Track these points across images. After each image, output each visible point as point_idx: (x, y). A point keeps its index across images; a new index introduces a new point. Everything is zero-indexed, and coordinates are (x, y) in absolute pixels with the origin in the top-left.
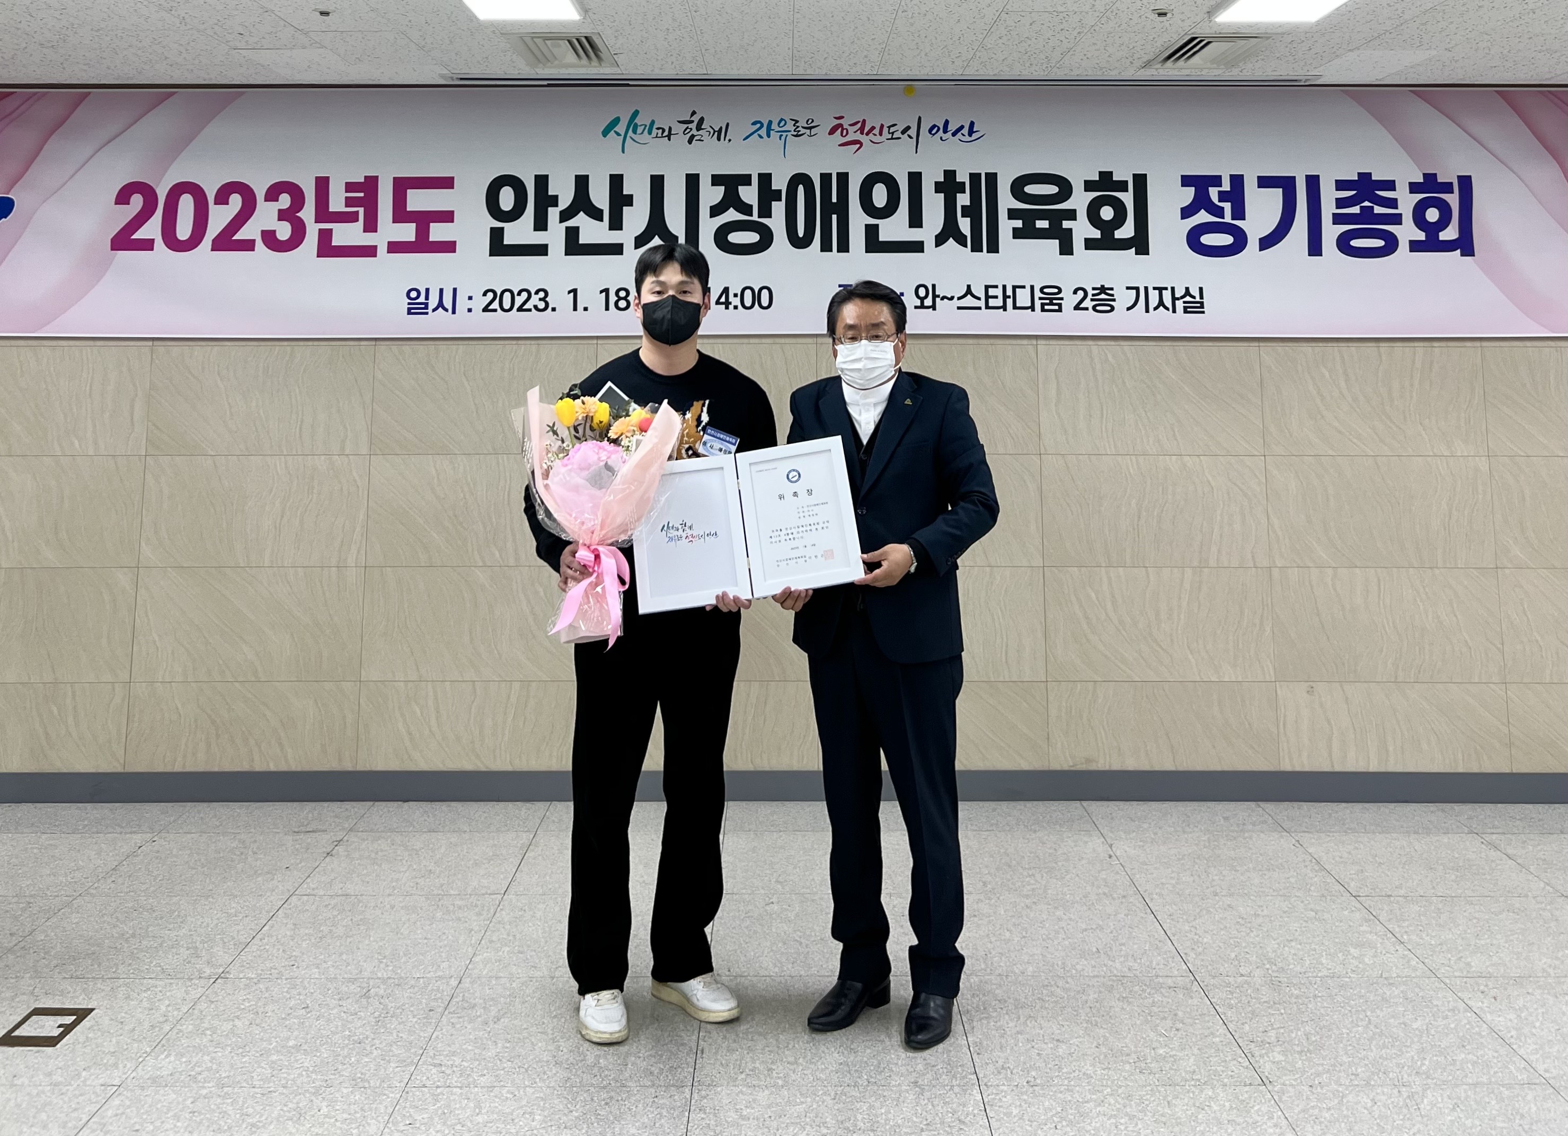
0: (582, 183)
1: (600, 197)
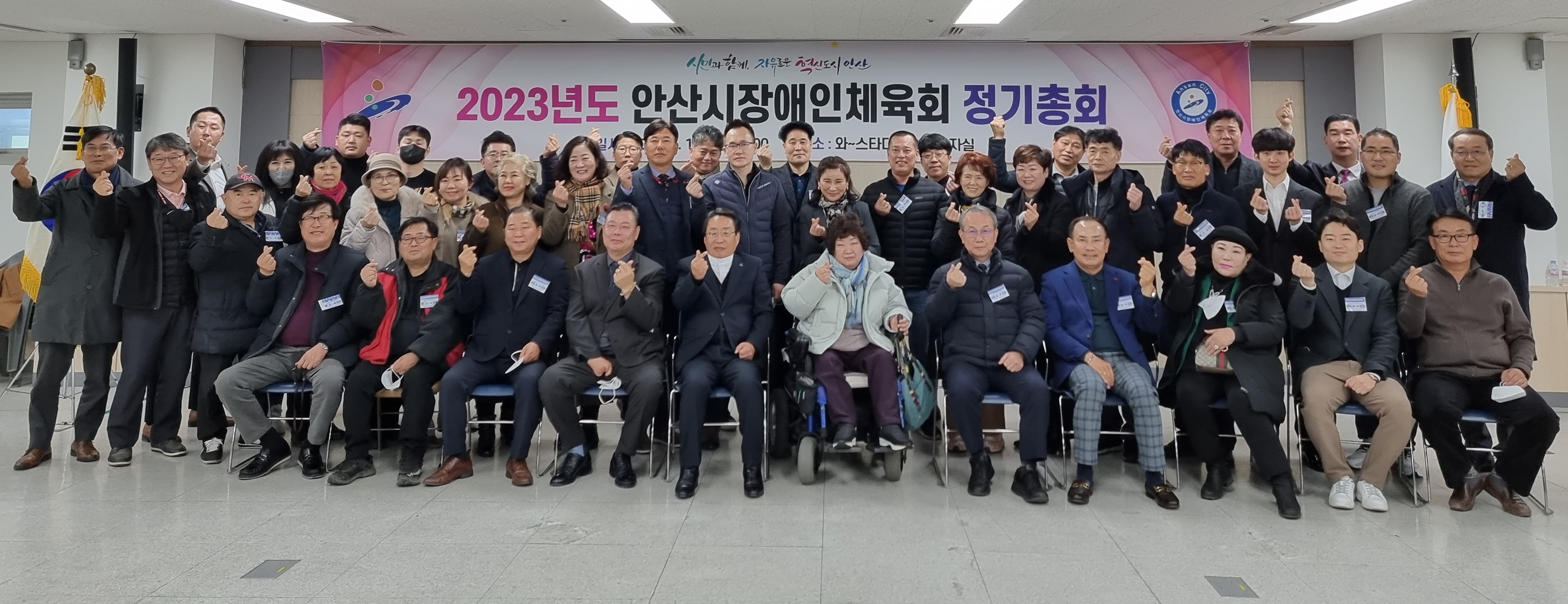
0: (677, 88)
1: (686, 95)
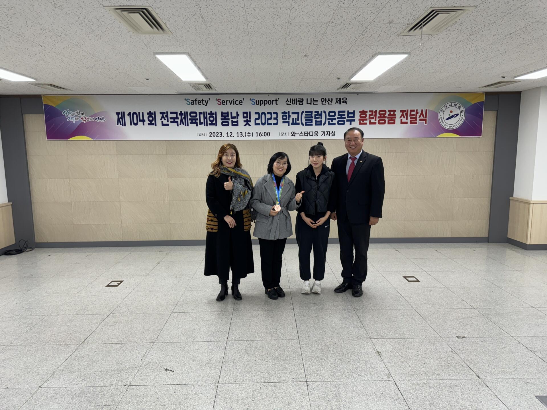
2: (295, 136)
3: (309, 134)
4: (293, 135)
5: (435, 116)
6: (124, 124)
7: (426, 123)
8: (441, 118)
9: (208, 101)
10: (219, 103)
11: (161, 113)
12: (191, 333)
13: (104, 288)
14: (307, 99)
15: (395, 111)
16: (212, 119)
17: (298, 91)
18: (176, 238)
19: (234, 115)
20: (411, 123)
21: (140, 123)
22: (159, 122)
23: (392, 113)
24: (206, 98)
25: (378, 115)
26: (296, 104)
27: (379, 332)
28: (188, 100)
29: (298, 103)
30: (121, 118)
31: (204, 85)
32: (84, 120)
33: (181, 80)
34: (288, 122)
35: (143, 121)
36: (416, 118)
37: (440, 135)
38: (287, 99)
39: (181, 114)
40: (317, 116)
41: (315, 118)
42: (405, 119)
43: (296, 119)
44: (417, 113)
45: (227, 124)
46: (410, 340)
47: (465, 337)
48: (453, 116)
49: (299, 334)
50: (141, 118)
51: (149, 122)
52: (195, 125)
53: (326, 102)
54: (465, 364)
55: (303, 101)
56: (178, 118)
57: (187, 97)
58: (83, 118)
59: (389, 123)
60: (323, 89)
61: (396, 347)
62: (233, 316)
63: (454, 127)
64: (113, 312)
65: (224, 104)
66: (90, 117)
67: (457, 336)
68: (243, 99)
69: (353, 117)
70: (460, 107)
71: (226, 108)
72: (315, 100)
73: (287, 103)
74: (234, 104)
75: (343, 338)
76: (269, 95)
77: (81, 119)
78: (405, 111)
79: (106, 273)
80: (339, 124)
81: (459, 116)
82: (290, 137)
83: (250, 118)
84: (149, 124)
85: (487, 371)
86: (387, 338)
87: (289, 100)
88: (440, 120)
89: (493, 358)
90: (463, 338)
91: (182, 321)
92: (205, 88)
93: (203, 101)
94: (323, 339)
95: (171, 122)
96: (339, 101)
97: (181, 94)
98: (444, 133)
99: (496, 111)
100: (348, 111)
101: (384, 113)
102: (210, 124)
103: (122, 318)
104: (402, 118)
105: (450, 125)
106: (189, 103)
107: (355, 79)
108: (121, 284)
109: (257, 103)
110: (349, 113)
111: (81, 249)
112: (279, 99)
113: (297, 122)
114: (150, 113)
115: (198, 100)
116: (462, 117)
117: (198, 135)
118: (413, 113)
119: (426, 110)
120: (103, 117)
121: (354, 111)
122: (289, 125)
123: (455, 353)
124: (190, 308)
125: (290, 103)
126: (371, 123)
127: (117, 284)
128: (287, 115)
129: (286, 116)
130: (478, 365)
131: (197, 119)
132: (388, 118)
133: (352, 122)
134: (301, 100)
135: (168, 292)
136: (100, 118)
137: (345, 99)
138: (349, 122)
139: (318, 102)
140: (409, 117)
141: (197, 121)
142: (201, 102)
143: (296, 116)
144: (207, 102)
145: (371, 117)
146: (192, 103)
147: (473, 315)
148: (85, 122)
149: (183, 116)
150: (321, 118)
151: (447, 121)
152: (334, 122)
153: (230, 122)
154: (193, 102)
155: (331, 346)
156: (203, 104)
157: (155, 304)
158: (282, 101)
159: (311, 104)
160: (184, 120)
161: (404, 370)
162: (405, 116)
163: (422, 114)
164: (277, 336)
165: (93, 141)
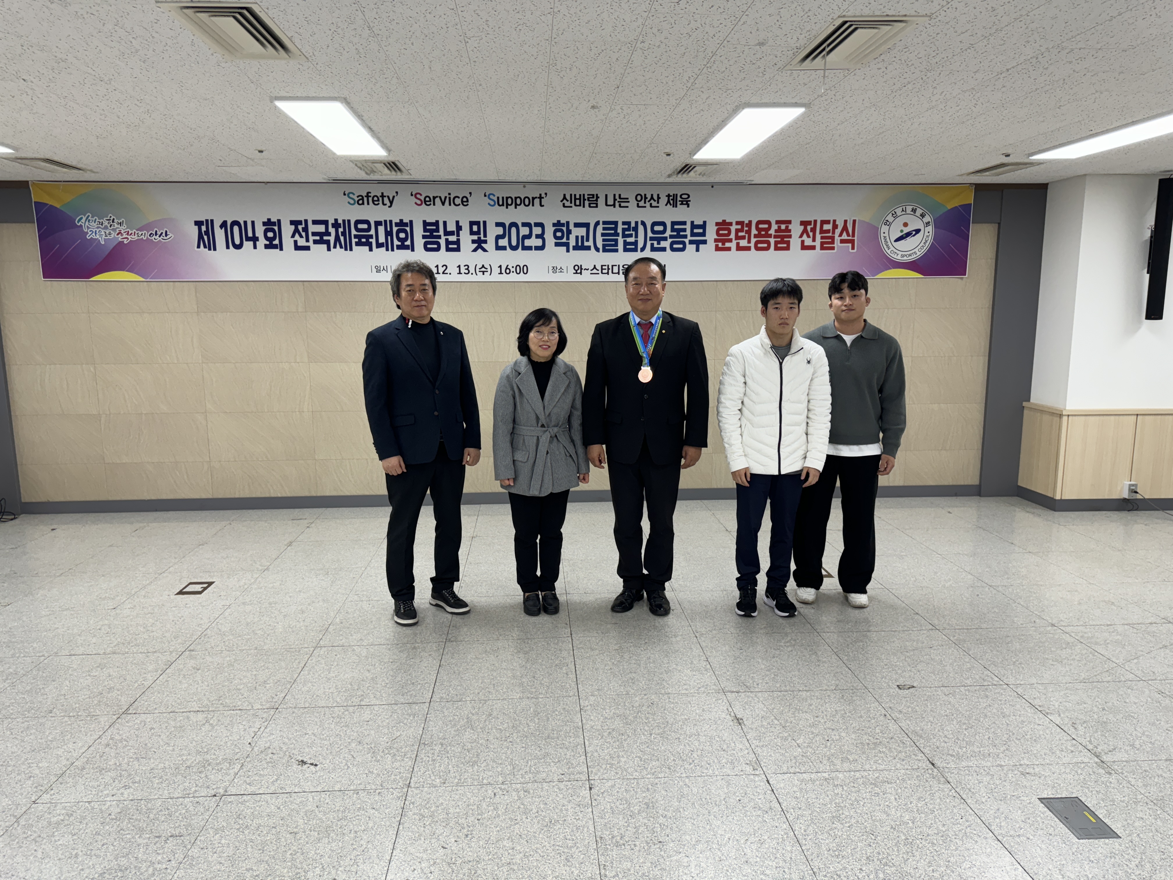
2: (581, 273)
3: (610, 271)
4: (576, 273)
5: (873, 233)
6: (212, 246)
7: (853, 248)
8: (885, 237)
9: (394, 197)
10: (419, 202)
11: (292, 223)
12: (356, 688)
13: (173, 597)
14: (606, 196)
15: (789, 222)
16: (402, 235)
17: (586, 179)
18: (329, 491)
19: (452, 227)
20: (822, 248)
21: (248, 245)
22: (288, 242)
23: (783, 227)
24: (389, 191)
25: (754, 232)
26: (584, 207)
27: (743, 678)
28: (351, 195)
29: (587, 203)
30: (207, 233)
31: (385, 164)
32: (125, 236)
33: (334, 154)
34: (567, 245)
35: (254, 239)
36: (833, 238)
37: (880, 274)
38: (565, 195)
39: (336, 225)
40: (627, 233)
41: (624, 236)
42: (811, 239)
43: (582, 237)
44: (835, 226)
45: (436, 246)
46: (804, 693)
47: (913, 687)
48: (908, 234)
49: (579, 686)
50: (250, 234)
51: (268, 243)
52: (367, 248)
53: (645, 203)
54: (909, 739)
55: (597, 200)
56: (329, 234)
57: (348, 188)
58: (122, 232)
59: (777, 249)
60: (638, 175)
61: (774, 709)
62: (445, 653)
63: (911, 258)
64: (191, 648)
65: (428, 203)
66: (137, 230)
67: (898, 686)
68: (470, 193)
69: (703, 234)
70: (923, 216)
71: (432, 214)
72: (622, 197)
73: (564, 204)
74: (450, 205)
75: (670, 691)
76: (524, 187)
77: (118, 234)
78: (809, 223)
79: (177, 566)
80: (673, 249)
81: (922, 233)
82: (570, 276)
83: (485, 236)
84: (267, 247)
85: (951, 752)
86: (757, 690)
87: (568, 197)
88: (883, 241)
89: (964, 727)
90: (909, 688)
91: (337, 665)
92: (386, 171)
93: (383, 196)
94: (628, 694)
95: (315, 242)
96: (673, 200)
97: (336, 181)
98: (891, 269)
99: (997, 225)
100: (692, 222)
101: (766, 226)
102: (399, 247)
103: (210, 659)
104: (803, 239)
105: (904, 253)
106: (352, 202)
107: (702, 155)
108: (209, 588)
109: (501, 203)
110: (693, 226)
111: (124, 514)
112: (546, 194)
113: (586, 244)
114: (268, 223)
115: (372, 195)
116: (928, 236)
117: (374, 270)
118: (826, 227)
119: (854, 221)
120: (166, 232)
121: (705, 222)
122: (568, 251)
123: (890, 718)
124: (354, 637)
125: (571, 203)
126: (739, 248)
127: (200, 590)
128: (564, 229)
129: (562, 231)
130: (935, 740)
131: (371, 237)
132: (775, 237)
133: (701, 246)
134: (593, 197)
135: (309, 604)
136: (159, 233)
137: (686, 196)
138: (695, 246)
139: (628, 202)
140: (818, 236)
141: (370, 240)
142: (378, 200)
143: (582, 232)
144: (391, 199)
145: (740, 234)
146: (361, 202)
147: (934, 642)
148: (126, 241)
149: (341, 230)
150: (636, 236)
151: (897, 244)
152: (663, 244)
153: (442, 242)
154: (363, 199)
155: (644, 708)
156: (384, 204)
157: (280, 630)
158: (553, 199)
159: (614, 205)
160: (342, 238)
161: (786, 754)
162: (811, 234)
163: (845, 228)
164: (534, 690)
165: (145, 283)
